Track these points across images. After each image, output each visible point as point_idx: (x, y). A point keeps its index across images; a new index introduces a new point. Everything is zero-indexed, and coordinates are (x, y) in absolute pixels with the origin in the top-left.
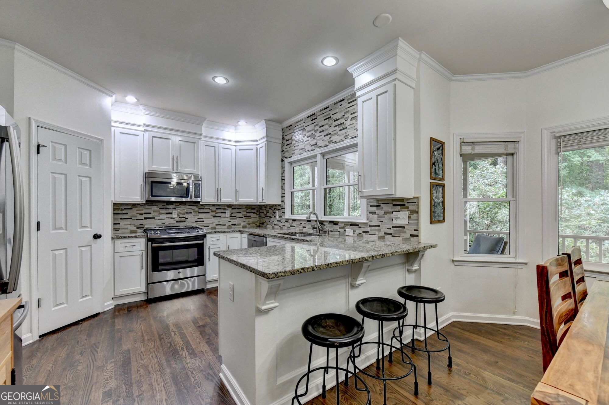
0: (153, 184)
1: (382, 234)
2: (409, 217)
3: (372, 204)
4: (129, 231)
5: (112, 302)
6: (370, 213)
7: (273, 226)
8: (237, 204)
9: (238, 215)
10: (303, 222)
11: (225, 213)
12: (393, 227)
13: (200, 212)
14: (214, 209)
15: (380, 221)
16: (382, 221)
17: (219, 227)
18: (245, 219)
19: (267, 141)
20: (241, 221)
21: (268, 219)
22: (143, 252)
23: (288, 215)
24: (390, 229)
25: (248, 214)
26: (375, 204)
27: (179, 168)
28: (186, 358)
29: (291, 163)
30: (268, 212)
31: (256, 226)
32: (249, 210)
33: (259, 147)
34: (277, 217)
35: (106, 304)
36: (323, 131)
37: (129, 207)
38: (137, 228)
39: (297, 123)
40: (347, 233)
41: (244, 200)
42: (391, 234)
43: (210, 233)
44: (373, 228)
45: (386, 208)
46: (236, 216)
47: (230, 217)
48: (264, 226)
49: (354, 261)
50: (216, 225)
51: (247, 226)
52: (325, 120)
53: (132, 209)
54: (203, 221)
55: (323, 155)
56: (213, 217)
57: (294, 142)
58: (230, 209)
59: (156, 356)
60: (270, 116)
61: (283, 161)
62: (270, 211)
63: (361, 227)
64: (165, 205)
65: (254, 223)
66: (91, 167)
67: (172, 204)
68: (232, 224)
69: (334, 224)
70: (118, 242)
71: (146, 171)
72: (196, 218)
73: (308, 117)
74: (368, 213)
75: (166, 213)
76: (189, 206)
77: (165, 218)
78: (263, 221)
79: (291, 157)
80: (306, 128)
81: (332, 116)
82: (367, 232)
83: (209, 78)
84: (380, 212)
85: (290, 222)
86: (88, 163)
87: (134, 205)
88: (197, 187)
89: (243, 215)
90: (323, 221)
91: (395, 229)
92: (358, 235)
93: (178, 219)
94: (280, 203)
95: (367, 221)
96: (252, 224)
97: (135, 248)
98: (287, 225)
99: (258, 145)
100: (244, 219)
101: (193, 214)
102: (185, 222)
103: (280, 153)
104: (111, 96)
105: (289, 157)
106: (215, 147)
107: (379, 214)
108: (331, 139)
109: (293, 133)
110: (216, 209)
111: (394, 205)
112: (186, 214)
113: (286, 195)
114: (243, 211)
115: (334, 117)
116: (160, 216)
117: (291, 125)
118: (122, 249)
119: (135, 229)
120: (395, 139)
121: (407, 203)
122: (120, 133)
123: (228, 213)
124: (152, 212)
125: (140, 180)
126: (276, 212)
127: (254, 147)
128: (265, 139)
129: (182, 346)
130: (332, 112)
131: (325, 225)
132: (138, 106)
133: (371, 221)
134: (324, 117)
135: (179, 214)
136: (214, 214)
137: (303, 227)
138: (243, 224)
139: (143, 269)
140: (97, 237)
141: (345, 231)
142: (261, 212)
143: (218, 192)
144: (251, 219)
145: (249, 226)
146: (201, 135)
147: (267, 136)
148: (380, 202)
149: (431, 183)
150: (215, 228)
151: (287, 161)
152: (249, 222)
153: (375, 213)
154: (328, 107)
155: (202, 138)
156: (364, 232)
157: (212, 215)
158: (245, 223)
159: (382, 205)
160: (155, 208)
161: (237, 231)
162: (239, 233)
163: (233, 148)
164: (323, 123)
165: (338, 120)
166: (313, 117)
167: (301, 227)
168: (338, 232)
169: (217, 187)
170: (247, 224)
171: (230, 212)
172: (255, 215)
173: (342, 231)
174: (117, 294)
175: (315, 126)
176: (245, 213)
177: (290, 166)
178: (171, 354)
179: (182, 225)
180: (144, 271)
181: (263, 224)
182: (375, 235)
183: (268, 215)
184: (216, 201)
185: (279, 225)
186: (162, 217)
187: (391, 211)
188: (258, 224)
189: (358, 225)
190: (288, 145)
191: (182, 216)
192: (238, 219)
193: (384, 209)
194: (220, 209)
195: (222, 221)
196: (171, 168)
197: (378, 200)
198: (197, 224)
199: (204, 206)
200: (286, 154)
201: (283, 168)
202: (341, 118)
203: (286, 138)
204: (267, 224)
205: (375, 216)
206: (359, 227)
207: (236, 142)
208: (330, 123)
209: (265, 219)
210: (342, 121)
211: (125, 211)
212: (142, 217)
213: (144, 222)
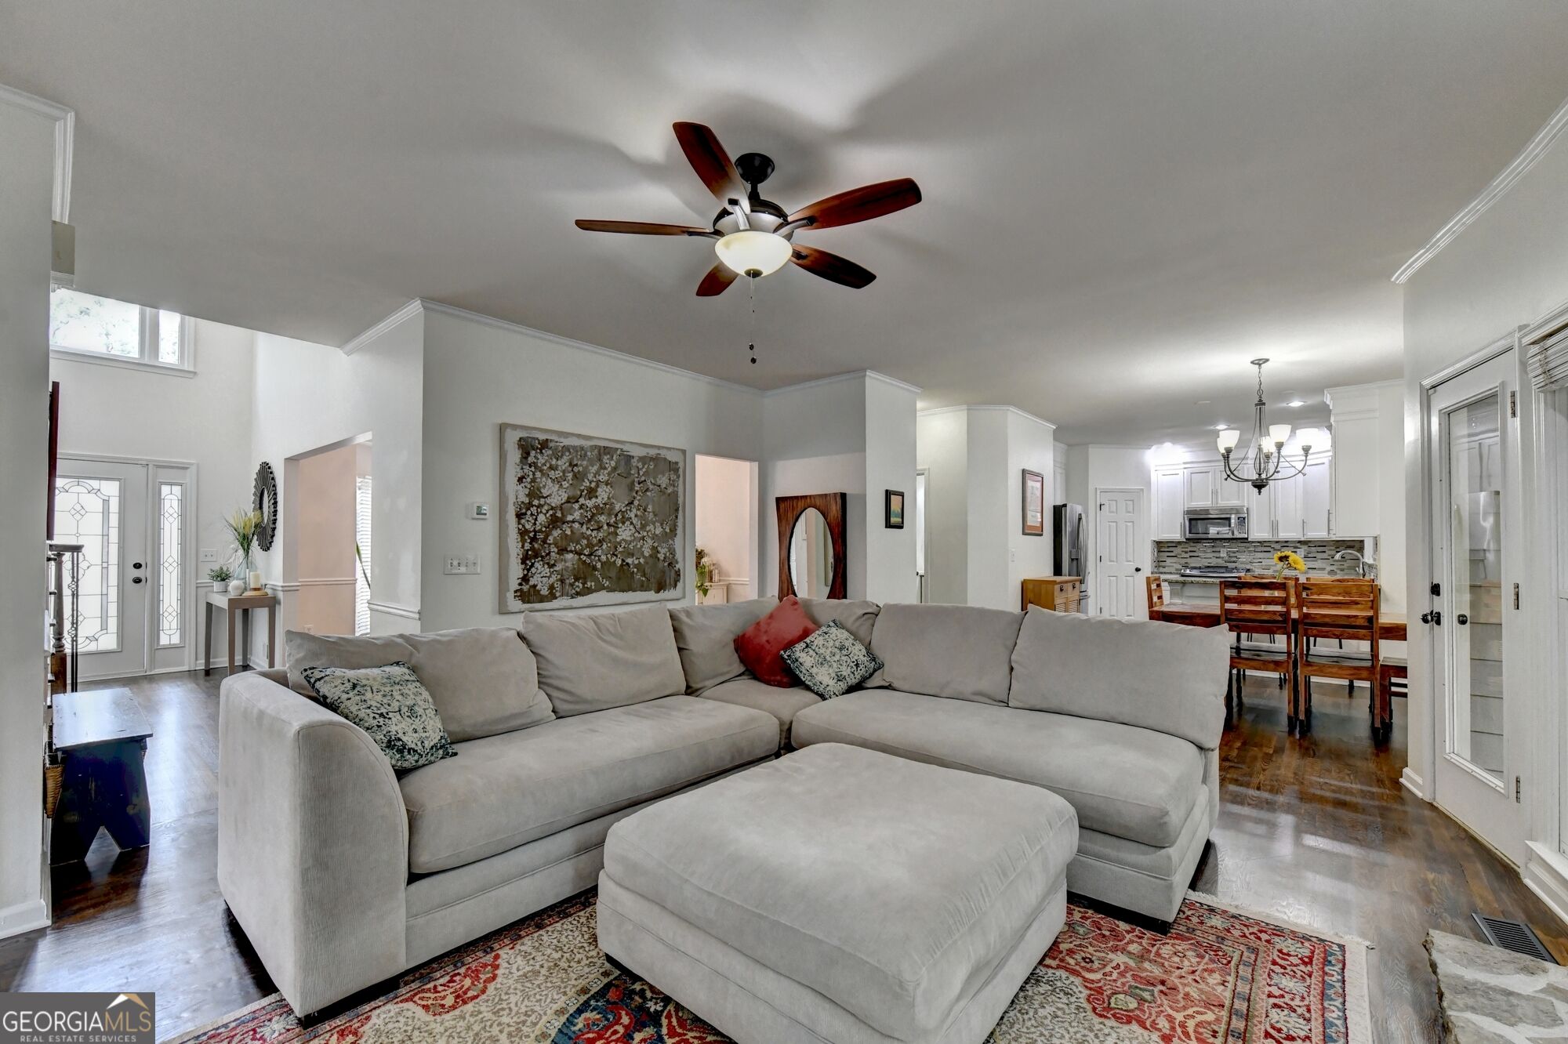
0: (1193, 522)
4: (1174, 569)
9: (1320, 556)
13: (1256, 550)
14: (1277, 546)
18: (1332, 561)
20: (1324, 565)
27: (1220, 502)
38: (1182, 566)
46: (1315, 558)
47: (1305, 558)
53: (1174, 547)
54: (1261, 562)
58: (1306, 547)
64: (1211, 543)
66: (1134, 513)
71: (1186, 508)
72: (1251, 559)
75: (1214, 552)
76: (1241, 543)
77: (1212, 557)
86: (1131, 510)
87: (1179, 543)
88: (1242, 521)
89: (1327, 556)
101: (1248, 553)
102: (1237, 562)
104: (1149, 449)
110: (1282, 546)
112: (1238, 553)
114: (1329, 550)
116: (1207, 554)
119: (1180, 567)
122: (1163, 475)
124: (1195, 550)
125: (1179, 519)
127: (1327, 460)
135: (1229, 553)
138: (1329, 568)
140: (1138, 570)
143: (1274, 526)
152: (1343, 567)
160: (1200, 546)
169: (1272, 520)
170: (1338, 569)
171: (1306, 550)
179: (1231, 565)
184: (1271, 537)
191: (1232, 555)
192: (1319, 561)
194: (1289, 547)
196: (1210, 505)
198: (1252, 566)
199: (1257, 544)
211: (1170, 549)
212: (1187, 555)
213: (1189, 560)
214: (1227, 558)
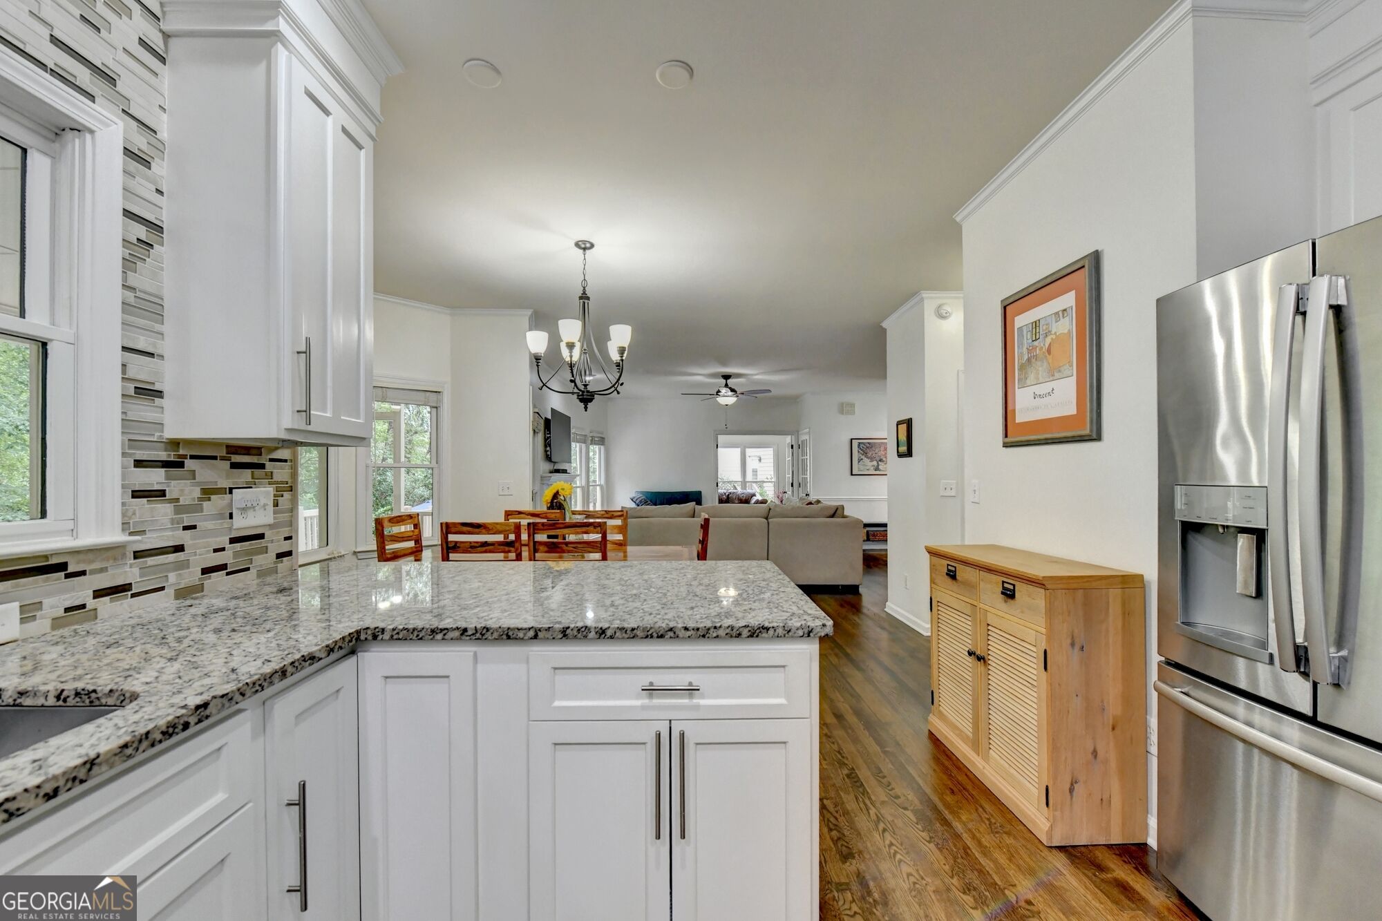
1: (192, 576)
2: (276, 505)
3: (144, 456)
6: (136, 494)
12: (233, 541)
15: (185, 528)
16: (194, 527)
24: (223, 549)
26: (163, 456)
42: (222, 567)
44: (151, 561)
45: (205, 473)
63: (82, 573)
74: (128, 497)
82: (116, 590)
84: (183, 489)
91: (238, 546)
92: (57, 622)
107: (177, 500)
111: (234, 466)
121: (272, 460)
133: (144, 532)
148: (181, 452)
153: (162, 493)
156: (98, 594)
159: (189, 464)
182: (160, 589)
187: (226, 484)
189: (61, 567)
193: (198, 479)
197: (175, 444)
205: (163, 510)
206: (69, 576)
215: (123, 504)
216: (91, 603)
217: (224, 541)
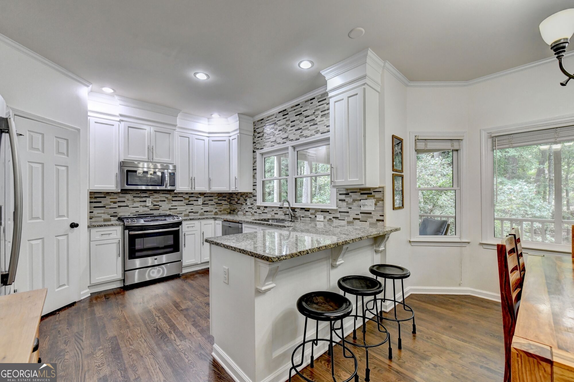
0: (129, 173)
1: (351, 219)
2: (376, 204)
3: (341, 192)
4: (103, 220)
5: (88, 290)
6: (340, 200)
7: (245, 212)
8: (210, 192)
9: (210, 203)
10: (275, 209)
11: (198, 200)
12: (361, 213)
13: (173, 200)
14: (187, 196)
15: (349, 208)
16: (351, 208)
17: (192, 214)
18: (217, 206)
19: (240, 133)
20: (212, 208)
21: (239, 206)
22: (119, 240)
23: (259, 202)
24: (358, 215)
25: (219, 202)
26: (345, 192)
27: (155, 158)
28: (175, 340)
29: (262, 154)
30: (239, 200)
31: (227, 212)
32: (220, 198)
33: (231, 138)
34: (248, 204)
35: (82, 293)
36: (294, 126)
37: (103, 196)
38: (111, 216)
39: (268, 117)
40: (318, 219)
41: (217, 188)
42: (359, 219)
43: (185, 220)
44: (342, 214)
45: (354, 196)
46: (208, 204)
47: (203, 204)
48: (235, 213)
49: (338, 244)
50: (189, 212)
51: (219, 213)
52: (296, 116)
53: (105, 197)
54: (177, 209)
55: (294, 147)
56: (186, 204)
57: (265, 135)
58: (202, 197)
59: (145, 341)
60: (243, 110)
61: (254, 152)
62: (242, 198)
63: (331, 213)
64: (139, 194)
65: (225, 210)
66: (68, 156)
67: (146, 192)
68: (204, 211)
69: (305, 211)
70: (94, 230)
71: (122, 160)
72: (170, 206)
73: (279, 113)
74: (338, 201)
75: (140, 201)
76: (163, 194)
77: (139, 206)
78: (233, 208)
79: (263, 148)
80: (277, 122)
81: (303, 113)
82: (336, 218)
83: (191, 74)
84: (349, 200)
85: (262, 208)
86: (65, 152)
87: (108, 193)
88: (173, 176)
89: (215, 202)
90: (295, 208)
91: (363, 215)
92: (328, 221)
93: (152, 206)
94: (251, 191)
95: (337, 208)
96: (223, 211)
97: (111, 236)
98: (259, 211)
99: (230, 136)
100: (215, 206)
101: (167, 202)
102: (159, 209)
103: (252, 145)
104: (88, 86)
105: (261, 149)
106: (189, 138)
107: (348, 202)
108: (302, 133)
109: (265, 127)
110: (189, 197)
111: (361, 194)
112: (159, 202)
113: (257, 184)
114: (215, 199)
115: (305, 113)
116: (134, 204)
117: (263, 119)
118: (98, 238)
119: (108, 217)
120: (365, 136)
121: (374, 192)
122: (95, 122)
123: (200, 201)
124: (126, 200)
125: (115, 170)
126: (248, 199)
127: (227, 139)
128: (238, 132)
129: (170, 330)
130: (303, 109)
131: (296, 211)
132: (114, 96)
133: (341, 208)
134: (295, 113)
135: (153, 202)
136: (187, 201)
137: (275, 214)
138: (215, 211)
139: (119, 256)
140: (74, 226)
141: (316, 216)
142: (232, 200)
143: (192, 180)
144: (222, 206)
145: (220, 213)
146: (175, 126)
147: (240, 129)
148: (349, 191)
149: (393, 174)
150: (188, 216)
151: (258, 152)
153: (344, 200)
154: (299, 105)
155: (177, 129)
156: (333, 218)
157: (184, 203)
158: (217, 210)
159: (350, 194)
160: (129, 196)
161: (211, 218)
162: (213, 219)
163: (206, 139)
164: (295, 118)
165: (309, 116)
166: (284, 113)
167: (273, 213)
168: (310, 218)
169: (191, 176)
170: (218, 211)
171: (203, 199)
172: (226, 203)
173: (313, 216)
174: (93, 282)
175: (287, 121)
176: (217, 201)
177: (261, 157)
178: (160, 338)
179: (156, 213)
180: (120, 259)
181: (234, 211)
182: (344, 220)
183: (239, 202)
184: (190, 190)
185: (250, 212)
186: (135, 205)
187: (359, 199)
188: (229, 211)
189: (328, 212)
190: (260, 137)
191: (155, 204)
192: (210, 206)
193: (352, 197)
194: (193, 197)
195: (195, 208)
196: (146, 157)
197: (347, 189)
198: (170, 212)
199: (177, 195)
200: (258, 146)
201: (254, 158)
202: (311, 115)
203: (258, 131)
204: (238, 211)
205: (344, 204)
206: (329, 213)
207: (209, 133)
208: (301, 119)
209: (238, 206)
210: (313, 117)
211: (98, 200)
212: (116, 205)
213: (118, 210)
214: (152, 207)
215: (337, 202)
216: (332, 219)
217: (359, 213)
